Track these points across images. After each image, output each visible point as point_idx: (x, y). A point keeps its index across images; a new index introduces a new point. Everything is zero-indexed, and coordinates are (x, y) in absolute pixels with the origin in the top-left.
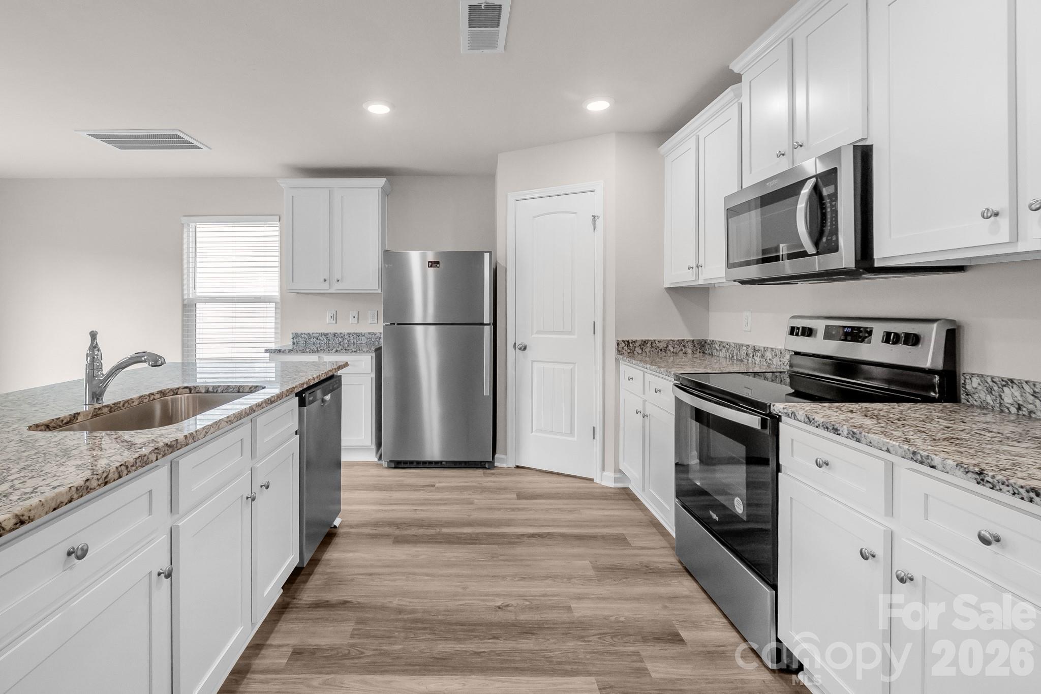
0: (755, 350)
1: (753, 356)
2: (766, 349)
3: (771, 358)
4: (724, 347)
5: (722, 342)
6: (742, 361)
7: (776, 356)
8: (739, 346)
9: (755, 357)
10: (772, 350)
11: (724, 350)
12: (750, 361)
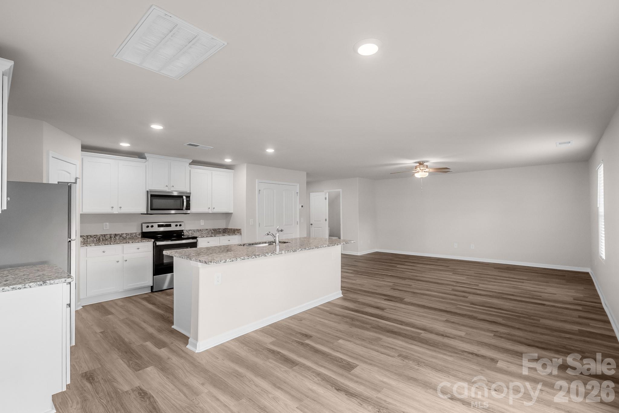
0: (116, 235)
1: (115, 237)
2: (122, 234)
3: (125, 236)
4: (91, 237)
5: (90, 235)
6: (106, 240)
7: (129, 235)
8: (105, 235)
9: (116, 237)
10: (126, 233)
11: (92, 239)
12: (112, 239)
